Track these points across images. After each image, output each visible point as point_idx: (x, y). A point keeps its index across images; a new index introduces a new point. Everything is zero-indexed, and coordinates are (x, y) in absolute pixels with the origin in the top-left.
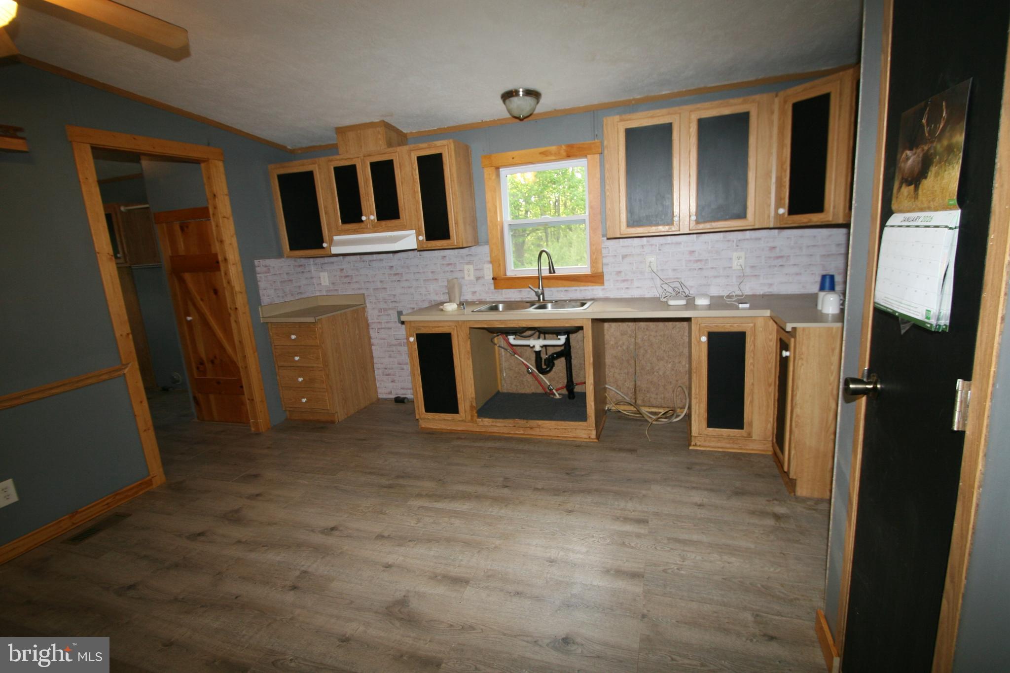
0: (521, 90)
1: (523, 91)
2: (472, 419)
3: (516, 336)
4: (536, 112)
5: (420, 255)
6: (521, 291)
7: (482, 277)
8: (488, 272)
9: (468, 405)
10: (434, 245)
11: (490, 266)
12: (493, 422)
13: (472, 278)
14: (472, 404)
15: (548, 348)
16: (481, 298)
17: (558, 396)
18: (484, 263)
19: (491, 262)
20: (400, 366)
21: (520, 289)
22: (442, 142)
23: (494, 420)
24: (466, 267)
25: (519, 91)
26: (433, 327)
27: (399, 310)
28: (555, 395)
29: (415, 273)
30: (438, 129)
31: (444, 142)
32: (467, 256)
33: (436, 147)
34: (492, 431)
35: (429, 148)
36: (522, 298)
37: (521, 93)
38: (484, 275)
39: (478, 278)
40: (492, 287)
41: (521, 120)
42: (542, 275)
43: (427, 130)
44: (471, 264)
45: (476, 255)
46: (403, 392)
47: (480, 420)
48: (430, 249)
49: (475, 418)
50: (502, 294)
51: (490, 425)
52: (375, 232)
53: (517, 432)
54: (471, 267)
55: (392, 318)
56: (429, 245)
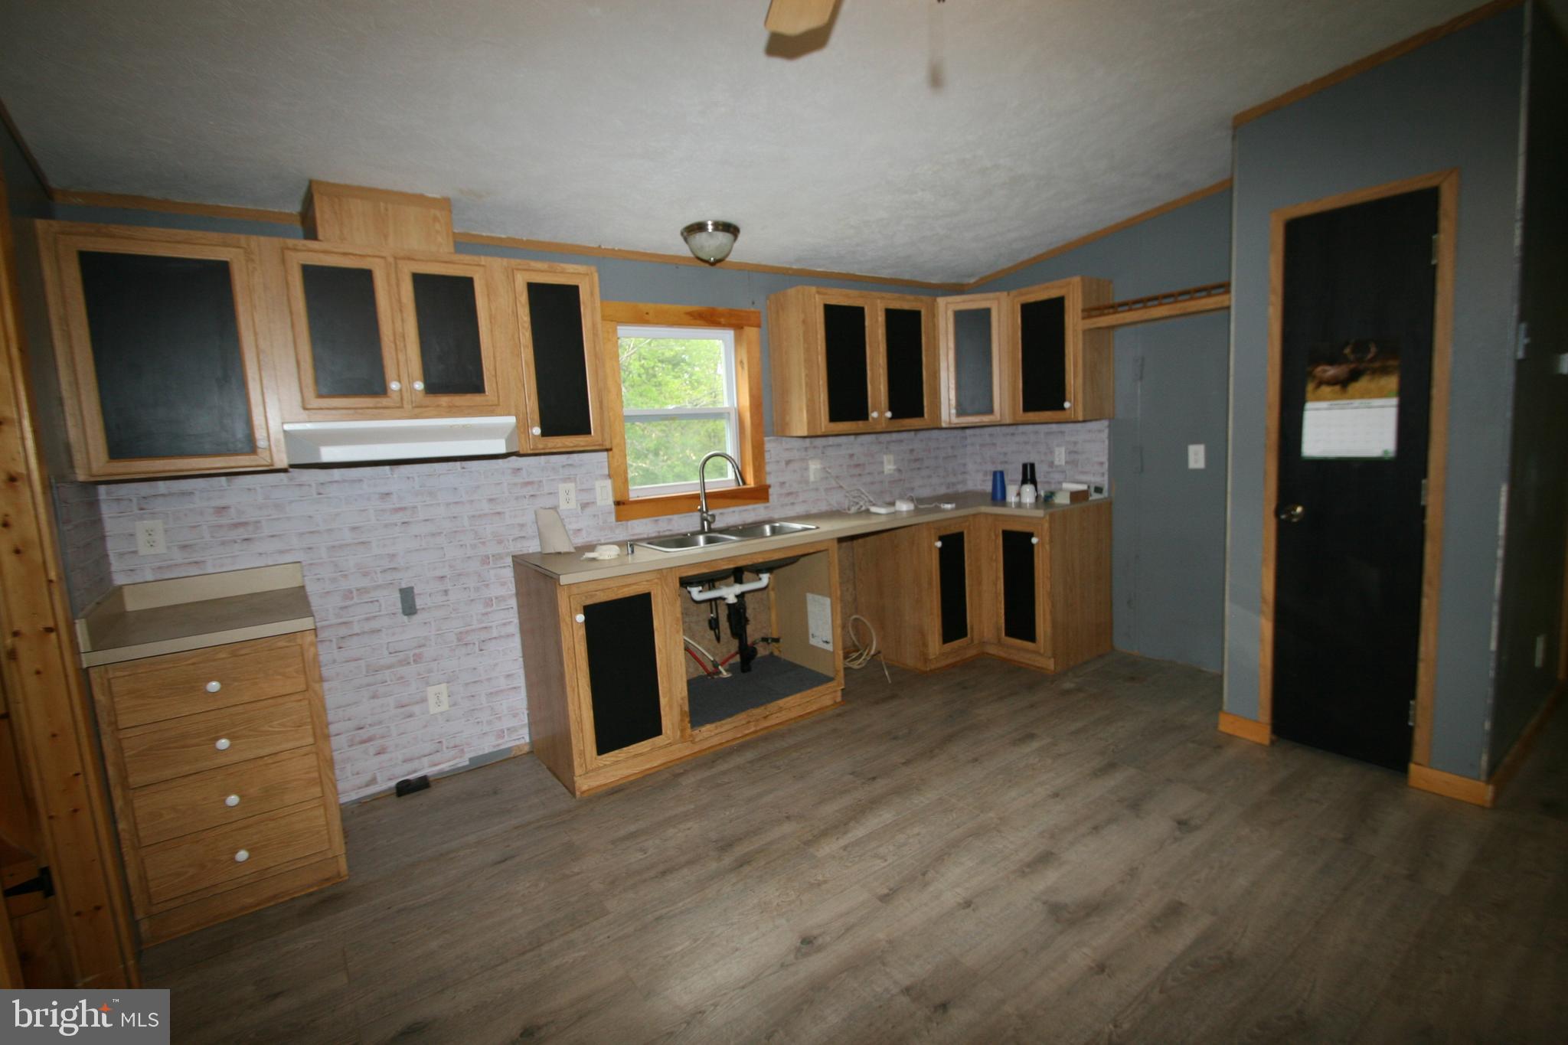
0: (710, 223)
1: (712, 225)
2: (682, 736)
3: (703, 586)
4: (732, 258)
5: (463, 468)
6: (656, 521)
7: (593, 503)
8: (604, 494)
9: (676, 711)
10: (560, 445)
11: (608, 483)
12: (716, 728)
13: (573, 505)
14: (681, 710)
15: (718, 602)
16: (590, 539)
17: (725, 674)
18: (597, 479)
19: (610, 476)
20: (403, 709)
21: (656, 518)
22: (575, 266)
23: (719, 723)
24: (562, 487)
25: (707, 225)
26: (619, 588)
27: (404, 586)
28: (721, 672)
29: (448, 504)
30: (508, 238)
31: (581, 269)
32: (563, 466)
33: (563, 272)
34: (712, 744)
35: (554, 272)
36: (659, 532)
37: (710, 228)
38: (595, 499)
39: (584, 506)
40: (613, 518)
41: (713, 264)
42: (707, 491)
43: (484, 234)
44: (571, 482)
45: (581, 465)
46: (409, 767)
47: (697, 732)
48: (542, 451)
49: (689, 731)
50: (627, 529)
51: (713, 734)
52: (416, 417)
53: (747, 732)
54: (571, 486)
55: (383, 607)
56: (550, 445)
